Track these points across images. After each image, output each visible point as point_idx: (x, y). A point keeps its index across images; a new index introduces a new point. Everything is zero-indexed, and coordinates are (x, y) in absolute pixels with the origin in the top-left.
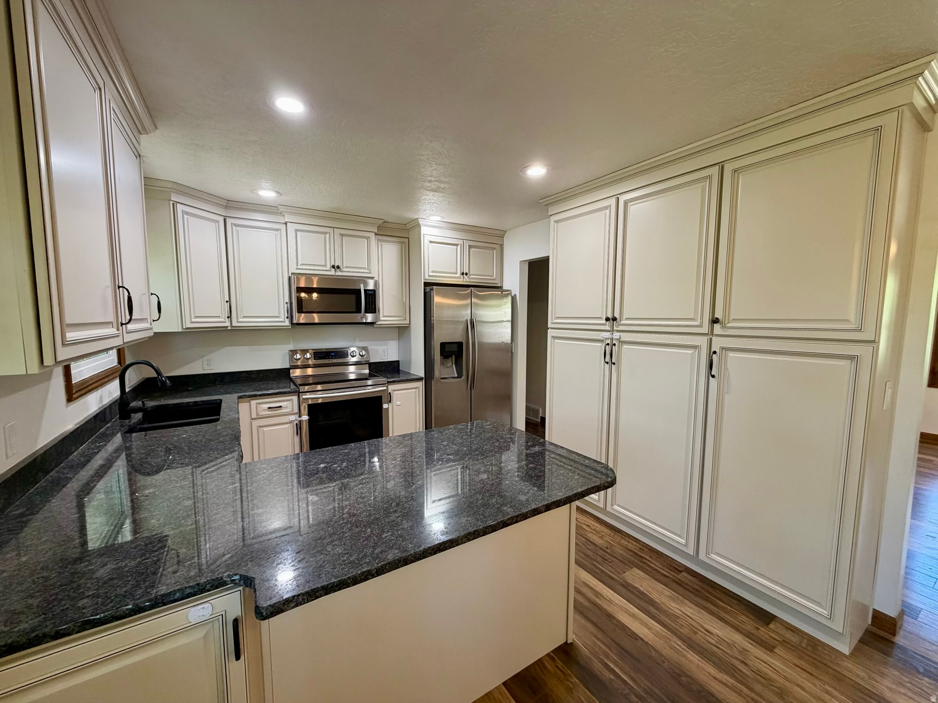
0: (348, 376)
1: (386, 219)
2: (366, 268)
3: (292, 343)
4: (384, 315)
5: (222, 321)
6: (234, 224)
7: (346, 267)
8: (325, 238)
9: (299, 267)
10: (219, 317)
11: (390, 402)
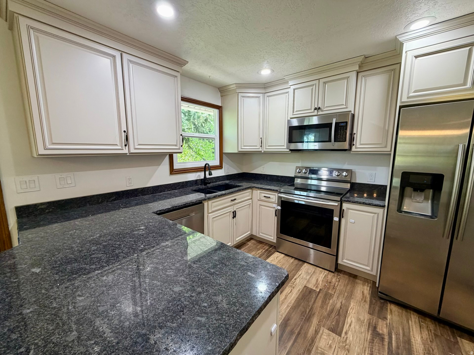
0: (320, 188)
1: (367, 53)
2: (343, 104)
3: (300, 162)
4: (361, 143)
5: (257, 148)
6: (268, 96)
7: (326, 107)
8: (312, 89)
9: (294, 113)
10: (256, 146)
11: (343, 217)
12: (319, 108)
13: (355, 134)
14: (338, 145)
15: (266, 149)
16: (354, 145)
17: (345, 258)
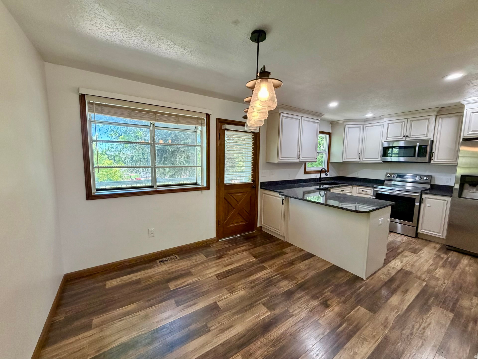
2: (425, 134)
5: (357, 160)
6: (366, 126)
7: (412, 135)
8: (402, 125)
9: (387, 138)
10: (356, 158)
11: (422, 203)
12: (407, 136)
13: (433, 152)
14: (420, 159)
15: (363, 160)
16: (432, 159)
17: (423, 229)
